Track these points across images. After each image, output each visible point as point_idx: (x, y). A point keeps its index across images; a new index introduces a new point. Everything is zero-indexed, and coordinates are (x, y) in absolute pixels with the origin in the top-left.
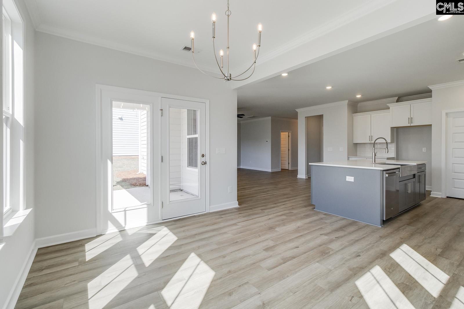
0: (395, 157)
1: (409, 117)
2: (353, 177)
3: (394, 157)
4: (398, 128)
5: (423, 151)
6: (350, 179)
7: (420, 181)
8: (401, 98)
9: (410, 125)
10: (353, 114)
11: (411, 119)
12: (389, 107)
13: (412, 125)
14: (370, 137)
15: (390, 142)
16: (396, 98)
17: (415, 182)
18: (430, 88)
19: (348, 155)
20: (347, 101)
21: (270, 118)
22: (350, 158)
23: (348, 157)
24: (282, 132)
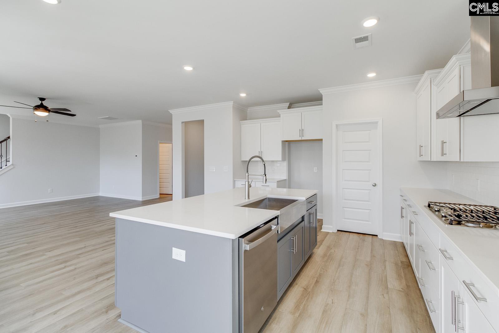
0: (287, 178)
1: (301, 128)
2: (185, 251)
3: (285, 178)
4: (289, 142)
5: (315, 171)
6: (179, 255)
7: (311, 222)
8: (292, 104)
9: (301, 139)
10: (241, 122)
11: (302, 131)
12: (280, 115)
13: (303, 139)
14: (260, 153)
15: (281, 160)
16: (288, 104)
17: (303, 228)
18: (321, 92)
19: (234, 178)
20: (231, 103)
21: (140, 122)
22: (236, 181)
23: (233, 180)
24: (160, 143)
